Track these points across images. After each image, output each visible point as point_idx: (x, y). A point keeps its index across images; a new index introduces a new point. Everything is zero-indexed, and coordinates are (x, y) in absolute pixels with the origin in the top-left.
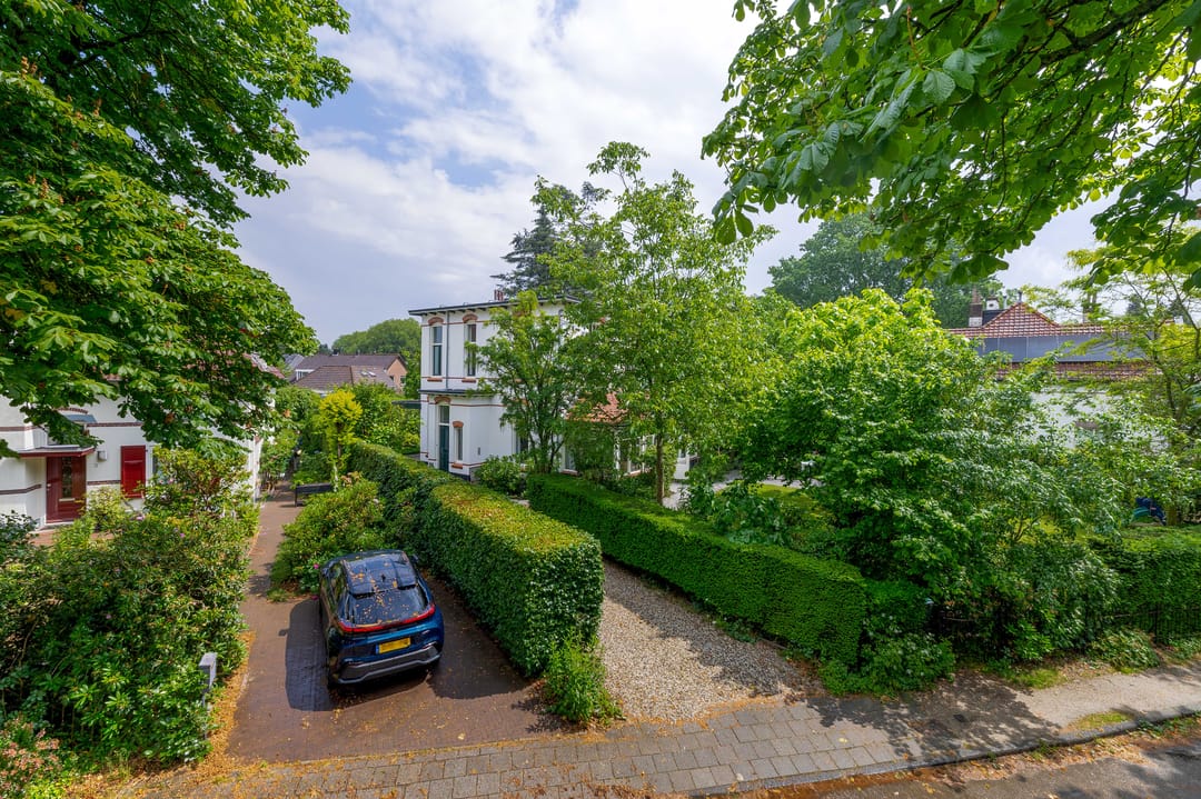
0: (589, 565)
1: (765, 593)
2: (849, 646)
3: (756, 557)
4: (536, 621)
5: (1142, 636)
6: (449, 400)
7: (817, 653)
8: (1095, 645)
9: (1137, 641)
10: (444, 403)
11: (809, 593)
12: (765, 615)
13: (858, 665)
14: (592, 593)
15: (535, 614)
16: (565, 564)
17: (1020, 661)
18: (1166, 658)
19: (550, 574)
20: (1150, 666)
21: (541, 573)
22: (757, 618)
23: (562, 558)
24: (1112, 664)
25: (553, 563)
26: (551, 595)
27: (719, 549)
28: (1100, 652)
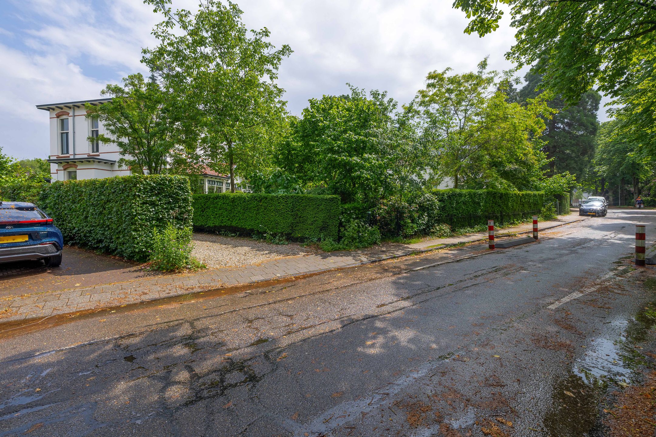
0: (182, 189)
1: (292, 215)
2: (334, 230)
3: (287, 197)
4: (142, 219)
5: (448, 226)
6: (76, 166)
7: (319, 240)
8: (432, 230)
9: (446, 228)
10: (71, 169)
11: (314, 209)
12: (292, 227)
13: (339, 239)
14: (184, 207)
15: (140, 214)
16: (163, 185)
17: (406, 237)
18: (455, 235)
19: (151, 190)
20: (450, 236)
21: (145, 188)
22: (289, 230)
23: (161, 180)
24: (438, 236)
25: (154, 183)
26: (153, 204)
27: (266, 198)
28: (433, 233)
